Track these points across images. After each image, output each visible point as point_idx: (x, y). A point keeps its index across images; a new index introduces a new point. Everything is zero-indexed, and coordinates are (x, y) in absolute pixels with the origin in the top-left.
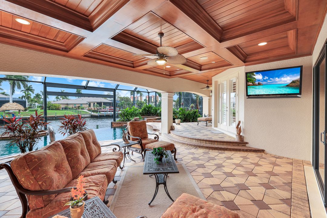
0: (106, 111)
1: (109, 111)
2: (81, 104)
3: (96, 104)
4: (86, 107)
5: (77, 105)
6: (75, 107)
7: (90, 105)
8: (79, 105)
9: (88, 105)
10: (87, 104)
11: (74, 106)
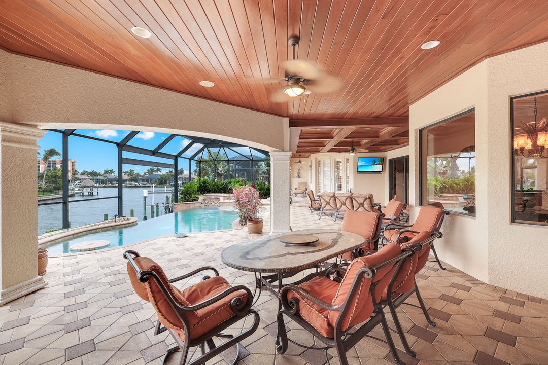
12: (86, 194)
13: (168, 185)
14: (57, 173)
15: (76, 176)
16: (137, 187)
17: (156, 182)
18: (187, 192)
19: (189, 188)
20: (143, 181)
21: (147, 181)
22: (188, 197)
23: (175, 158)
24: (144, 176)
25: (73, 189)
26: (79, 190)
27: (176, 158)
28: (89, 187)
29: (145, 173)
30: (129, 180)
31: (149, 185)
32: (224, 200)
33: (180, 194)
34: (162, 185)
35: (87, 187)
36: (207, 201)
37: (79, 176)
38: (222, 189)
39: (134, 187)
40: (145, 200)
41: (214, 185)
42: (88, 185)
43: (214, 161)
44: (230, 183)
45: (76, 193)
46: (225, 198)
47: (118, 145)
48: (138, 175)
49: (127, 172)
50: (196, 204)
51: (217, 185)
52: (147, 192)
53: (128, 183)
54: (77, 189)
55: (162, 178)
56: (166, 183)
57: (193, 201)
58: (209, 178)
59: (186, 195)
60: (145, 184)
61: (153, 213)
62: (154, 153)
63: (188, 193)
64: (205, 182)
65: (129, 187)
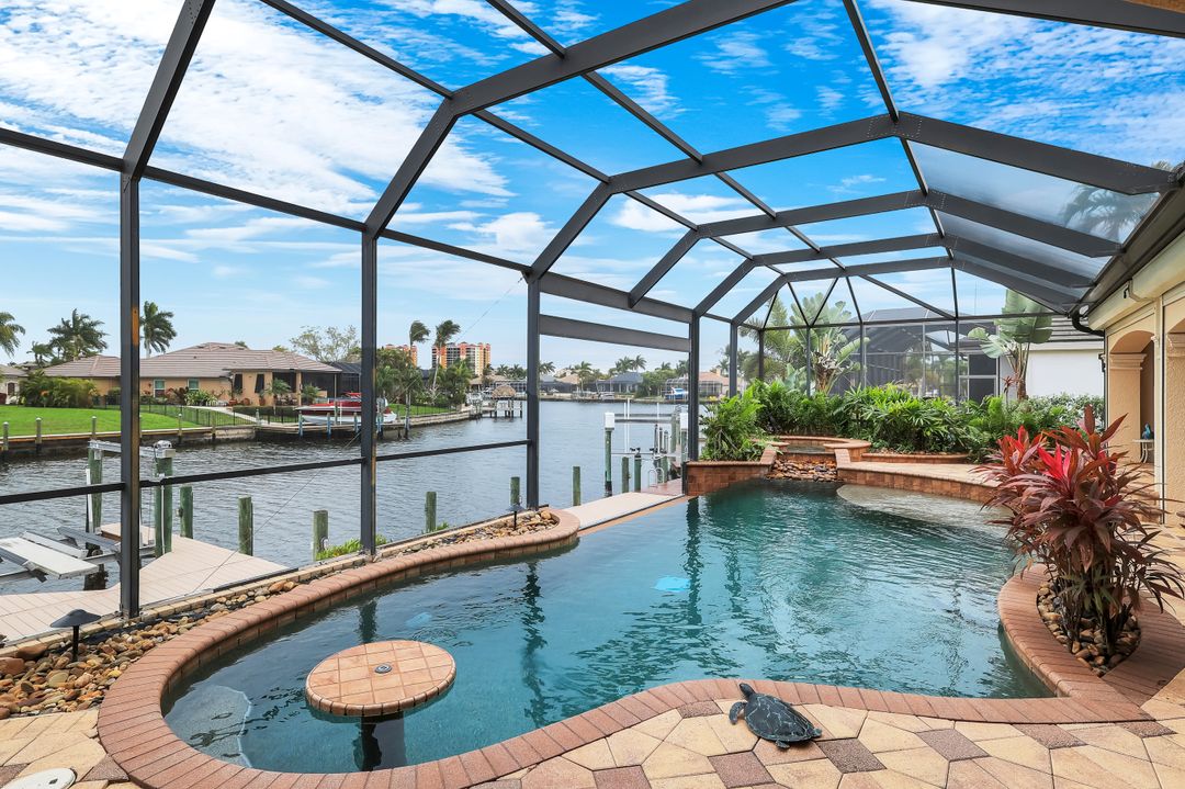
0: (332, 413)
1: (346, 413)
2: (194, 380)
3: (268, 379)
4: (218, 393)
5: (177, 386)
6: (160, 393)
7: (238, 384)
8: (184, 385)
9: (227, 387)
10: (221, 378)
11: (153, 391)
12: (501, 414)
13: (659, 398)
14: (454, 370)
15: (488, 377)
16: (595, 401)
17: (633, 391)
18: (725, 428)
19: (730, 413)
20: (607, 387)
21: (616, 388)
22: (730, 446)
23: (690, 318)
24: (608, 377)
25: (480, 403)
26: (489, 405)
27: (694, 317)
28: (506, 399)
29: (611, 371)
30: (580, 385)
31: (619, 397)
32: (853, 459)
33: (706, 432)
34: (648, 399)
35: (502, 399)
36: (791, 462)
37: (493, 377)
38: (835, 419)
39: (589, 401)
40: (609, 438)
41: (806, 408)
42: (505, 395)
43: (809, 327)
44: (868, 400)
45: (486, 412)
46: (855, 454)
47: (528, 272)
48: (597, 373)
49: (577, 368)
50: (754, 470)
51: (818, 408)
52: (614, 418)
53: (578, 391)
54: (486, 403)
55: (646, 381)
56: (654, 393)
57: (745, 459)
58: (788, 382)
59: (723, 438)
60: (610, 394)
61: (626, 477)
62: (634, 300)
63: (729, 432)
64: (776, 396)
65: (579, 401)
